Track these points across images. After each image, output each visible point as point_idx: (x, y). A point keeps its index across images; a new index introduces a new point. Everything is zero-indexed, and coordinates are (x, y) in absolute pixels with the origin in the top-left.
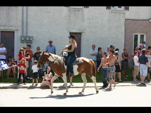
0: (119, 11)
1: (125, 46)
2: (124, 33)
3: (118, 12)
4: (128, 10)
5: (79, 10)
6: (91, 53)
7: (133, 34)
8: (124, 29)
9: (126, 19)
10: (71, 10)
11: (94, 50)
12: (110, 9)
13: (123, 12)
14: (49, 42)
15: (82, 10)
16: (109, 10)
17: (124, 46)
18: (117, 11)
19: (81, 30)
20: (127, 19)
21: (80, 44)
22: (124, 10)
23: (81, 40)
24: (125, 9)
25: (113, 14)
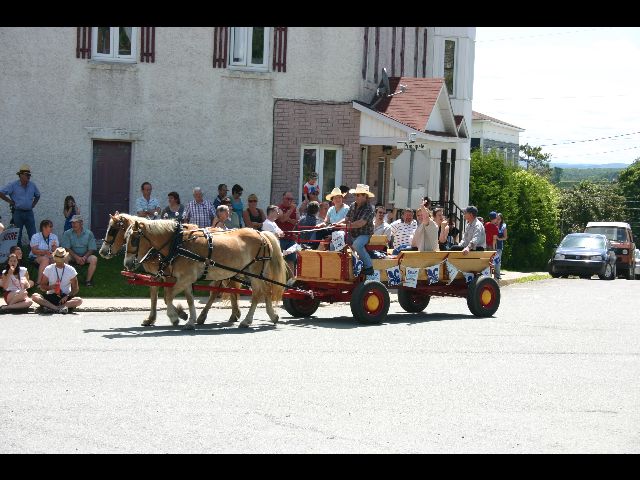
0: (252, 72)
1: (272, 187)
2: (271, 145)
3: (251, 76)
4: (285, 71)
5: (123, 68)
6: (141, 209)
7: (299, 148)
8: (270, 131)
9: (277, 101)
10: (99, 67)
11: (148, 199)
12: (225, 67)
13: (268, 76)
14: (18, 174)
15: (132, 70)
16: (222, 69)
17: (270, 185)
18: (246, 72)
19: (131, 134)
20: (280, 100)
21: (129, 176)
22: (271, 70)
23: (129, 166)
24: (274, 69)
25: (236, 83)
